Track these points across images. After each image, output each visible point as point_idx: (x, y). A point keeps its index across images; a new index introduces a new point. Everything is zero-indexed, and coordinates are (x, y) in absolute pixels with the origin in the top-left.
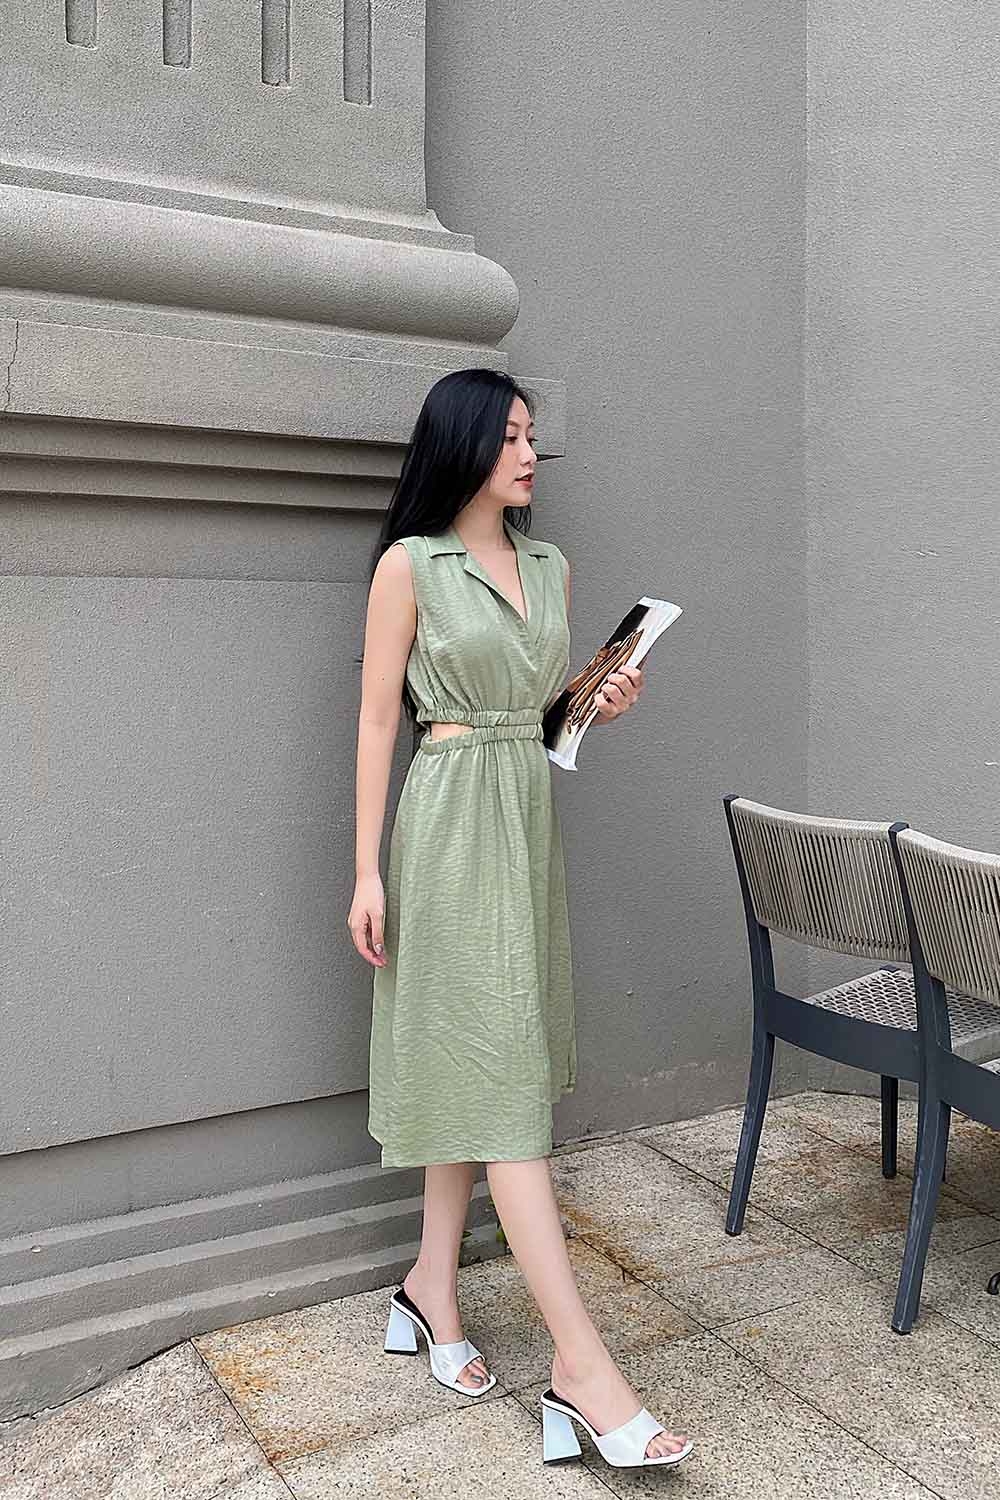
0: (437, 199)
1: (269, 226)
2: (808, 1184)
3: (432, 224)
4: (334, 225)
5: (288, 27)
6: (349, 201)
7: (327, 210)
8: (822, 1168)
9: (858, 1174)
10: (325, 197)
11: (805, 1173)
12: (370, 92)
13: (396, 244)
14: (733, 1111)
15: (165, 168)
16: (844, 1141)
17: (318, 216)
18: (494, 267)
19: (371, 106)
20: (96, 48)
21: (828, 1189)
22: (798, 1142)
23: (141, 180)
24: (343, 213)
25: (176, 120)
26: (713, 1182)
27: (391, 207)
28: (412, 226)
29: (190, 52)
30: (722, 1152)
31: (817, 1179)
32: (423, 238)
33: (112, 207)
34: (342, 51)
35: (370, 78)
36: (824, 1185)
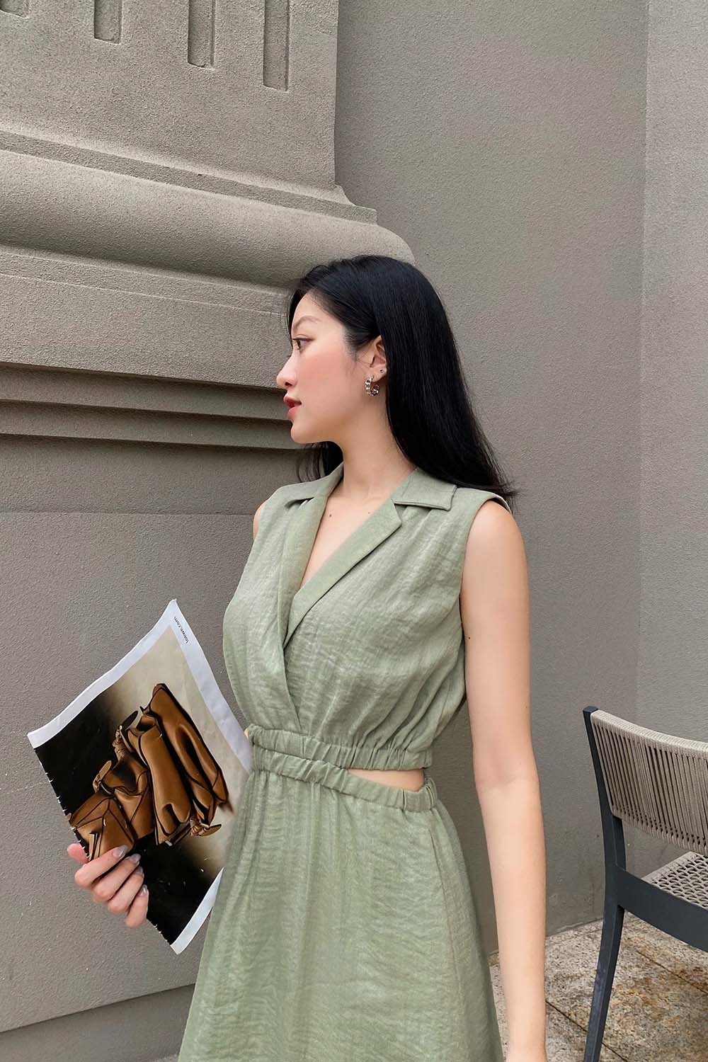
0: (343, 176)
1: (189, 190)
2: (647, 1016)
3: (340, 198)
4: (250, 192)
5: (213, 15)
6: (266, 173)
7: (245, 180)
8: (655, 996)
9: (689, 1005)
10: (243, 169)
11: (641, 1002)
12: (287, 80)
13: (306, 213)
14: (572, 931)
15: (94, 132)
16: (671, 966)
17: (235, 184)
18: (392, 237)
19: (288, 92)
20: (27, 17)
21: (665, 1022)
22: (630, 966)
23: (69, 141)
24: (259, 183)
25: (105, 90)
26: (564, 1014)
27: (303, 180)
28: (321, 198)
29: (120, 29)
30: (568, 977)
31: (654, 1009)
32: (331, 209)
33: (33, 162)
34: (263, 41)
35: (287, 68)
36: (660, 1017)
